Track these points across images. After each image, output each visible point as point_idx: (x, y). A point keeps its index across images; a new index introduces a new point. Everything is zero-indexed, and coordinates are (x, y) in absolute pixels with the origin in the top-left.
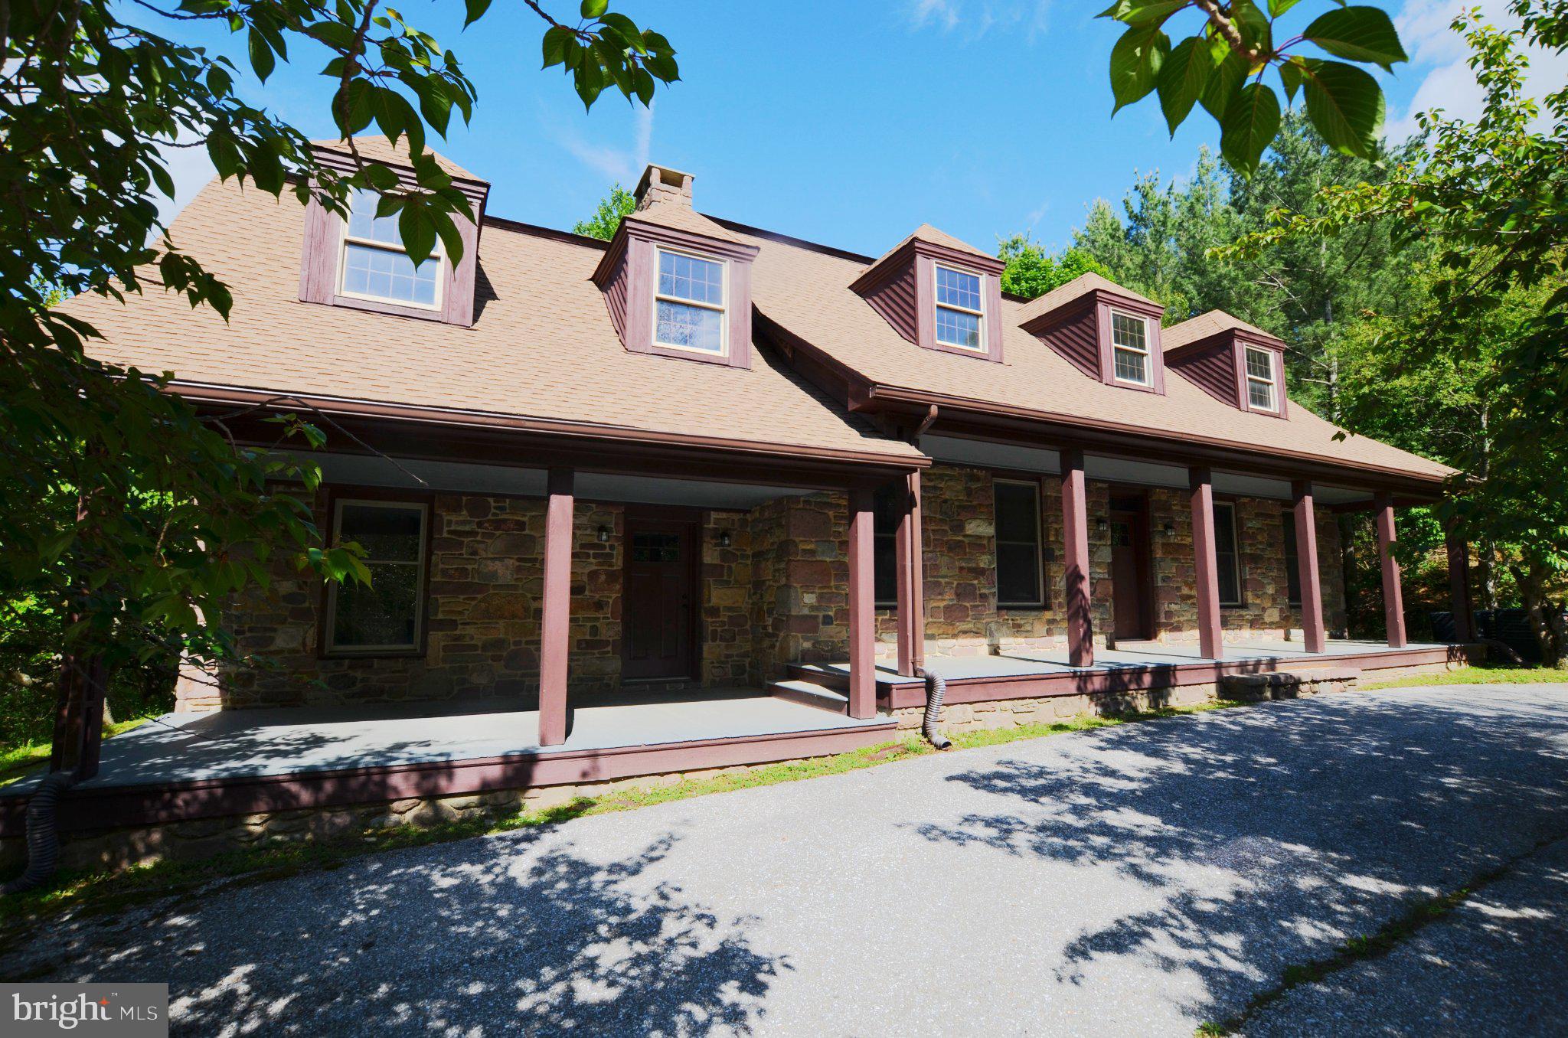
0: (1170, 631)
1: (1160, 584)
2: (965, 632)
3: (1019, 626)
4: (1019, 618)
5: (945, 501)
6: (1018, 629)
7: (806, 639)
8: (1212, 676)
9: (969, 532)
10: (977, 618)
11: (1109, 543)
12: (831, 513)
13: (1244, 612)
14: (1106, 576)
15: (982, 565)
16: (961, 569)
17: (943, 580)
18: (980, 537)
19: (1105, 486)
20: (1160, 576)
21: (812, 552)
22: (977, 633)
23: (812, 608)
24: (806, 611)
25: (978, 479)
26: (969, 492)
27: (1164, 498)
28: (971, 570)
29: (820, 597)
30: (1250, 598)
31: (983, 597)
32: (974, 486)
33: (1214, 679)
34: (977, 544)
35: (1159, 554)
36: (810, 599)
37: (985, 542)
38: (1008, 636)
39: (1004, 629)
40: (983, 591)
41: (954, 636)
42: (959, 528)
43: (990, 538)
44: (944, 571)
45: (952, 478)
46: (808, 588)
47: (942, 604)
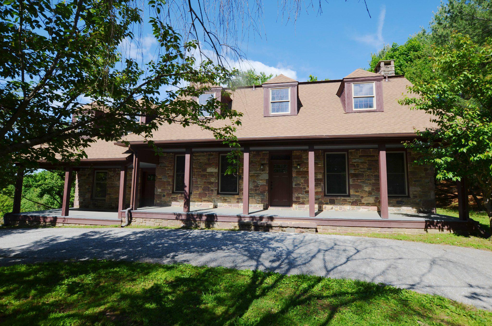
0: (299, 204)
1: (294, 186)
2: (205, 201)
3: (226, 200)
4: (226, 197)
5: (200, 163)
6: (225, 201)
7: (159, 200)
8: (237, 219)
9: (208, 171)
10: (210, 196)
11: (267, 172)
12: (167, 168)
13: (347, 198)
14: (265, 184)
15: (212, 181)
16: (205, 182)
17: (199, 185)
18: (212, 173)
19: (268, 152)
20: (294, 184)
21: (161, 179)
22: (209, 201)
23: (161, 193)
24: (158, 193)
25: (212, 155)
26: (209, 159)
27: (298, 154)
28: (208, 182)
29: (162, 190)
30: (352, 192)
31: (212, 190)
32: (211, 157)
33: (237, 221)
34: (211, 175)
35: (294, 175)
36: (159, 190)
37: (214, 174)
38: (220, 202)
39: (219, 200)
40: (212, 189)
41: (202, 202)
42: (205, 170)
43: (216, 173)
44: (199, 183)
45: (203, 156)
46: (159, 187)
47: (198, 192)
